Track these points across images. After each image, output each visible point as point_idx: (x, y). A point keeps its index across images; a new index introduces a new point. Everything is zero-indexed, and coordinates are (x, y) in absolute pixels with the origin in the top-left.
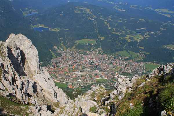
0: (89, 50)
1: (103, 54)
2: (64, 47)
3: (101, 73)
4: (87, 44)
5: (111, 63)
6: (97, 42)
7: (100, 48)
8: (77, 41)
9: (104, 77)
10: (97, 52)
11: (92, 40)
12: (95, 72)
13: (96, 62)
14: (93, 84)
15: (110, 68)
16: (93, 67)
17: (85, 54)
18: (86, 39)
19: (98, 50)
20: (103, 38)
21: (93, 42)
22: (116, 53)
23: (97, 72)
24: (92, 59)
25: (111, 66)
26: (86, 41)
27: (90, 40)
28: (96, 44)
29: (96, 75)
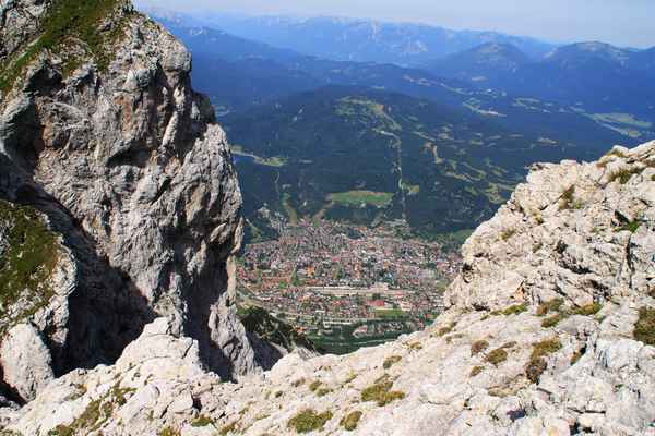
0: (367, 223)
1: (410, 237)
2: (292, 213)
3: (393, 292)
4: (363, 205)
5: (432, 266)
6: (396, 199)
7: (400, 218)
8: (332, 197)
9: (402, 305)
10: (390, 229)
11: (379, 195)
12: (375, 289)
13: (383, 259)
14: (361, 324)
15: (426, 279)
16: (372, 275)
17: (354, 235)
18: (362, 189)
19: (393, 224)
20: (414, 190)
21: (382, 199)
22: (451, 235)
23: (382, 288)
24: (374, 249)
25: (429, 273)
26: (360, 197)
27: (372, 193)
28: (389, 206)
29: (376, 297)
